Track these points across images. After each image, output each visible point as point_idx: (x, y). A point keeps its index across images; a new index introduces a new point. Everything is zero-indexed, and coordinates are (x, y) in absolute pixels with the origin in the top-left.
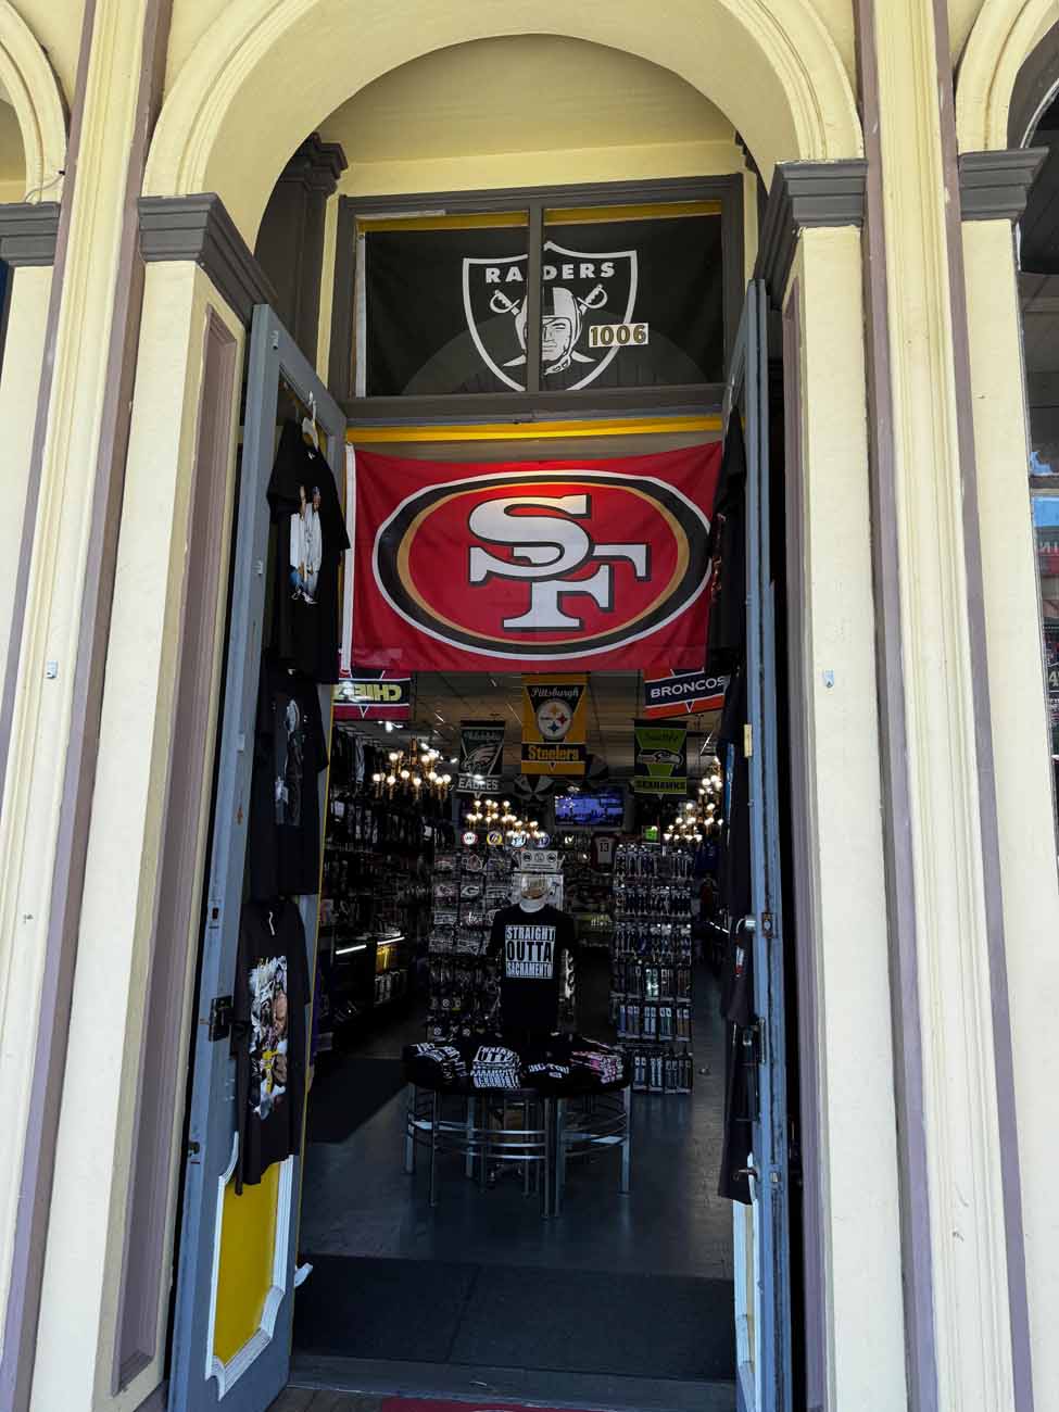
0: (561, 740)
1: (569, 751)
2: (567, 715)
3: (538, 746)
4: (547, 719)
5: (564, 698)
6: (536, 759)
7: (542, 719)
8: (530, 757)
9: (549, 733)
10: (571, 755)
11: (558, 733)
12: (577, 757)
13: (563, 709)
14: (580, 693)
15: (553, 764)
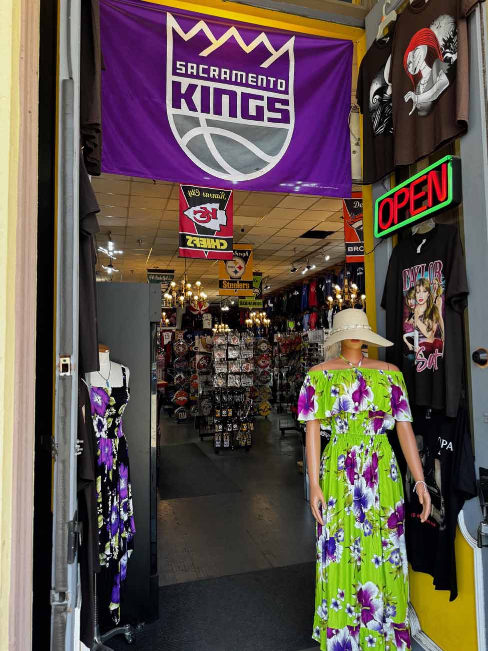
0: (240, 278)
1: (244, 284)
2: (243, 266)
3: (227, 281)
4: (232, 267)
5: (241, 257)
6: (227, 288)
7: (229, 267)
8: (224, 286)
9: (234, 275)
10: (245, 286)
11: (238, 275)
12: (249, 287)
13: (240, 262)
14: (249, 255)
15: (236, 291)
